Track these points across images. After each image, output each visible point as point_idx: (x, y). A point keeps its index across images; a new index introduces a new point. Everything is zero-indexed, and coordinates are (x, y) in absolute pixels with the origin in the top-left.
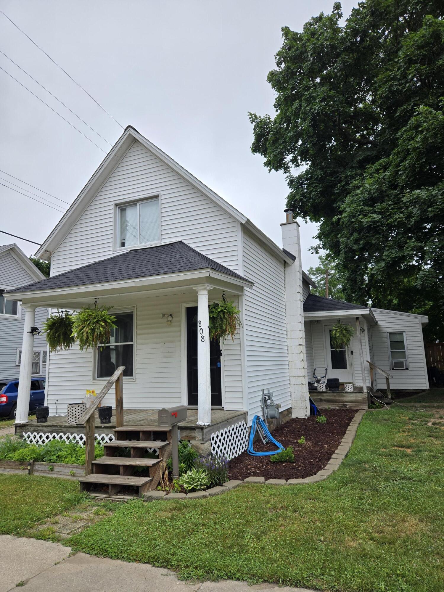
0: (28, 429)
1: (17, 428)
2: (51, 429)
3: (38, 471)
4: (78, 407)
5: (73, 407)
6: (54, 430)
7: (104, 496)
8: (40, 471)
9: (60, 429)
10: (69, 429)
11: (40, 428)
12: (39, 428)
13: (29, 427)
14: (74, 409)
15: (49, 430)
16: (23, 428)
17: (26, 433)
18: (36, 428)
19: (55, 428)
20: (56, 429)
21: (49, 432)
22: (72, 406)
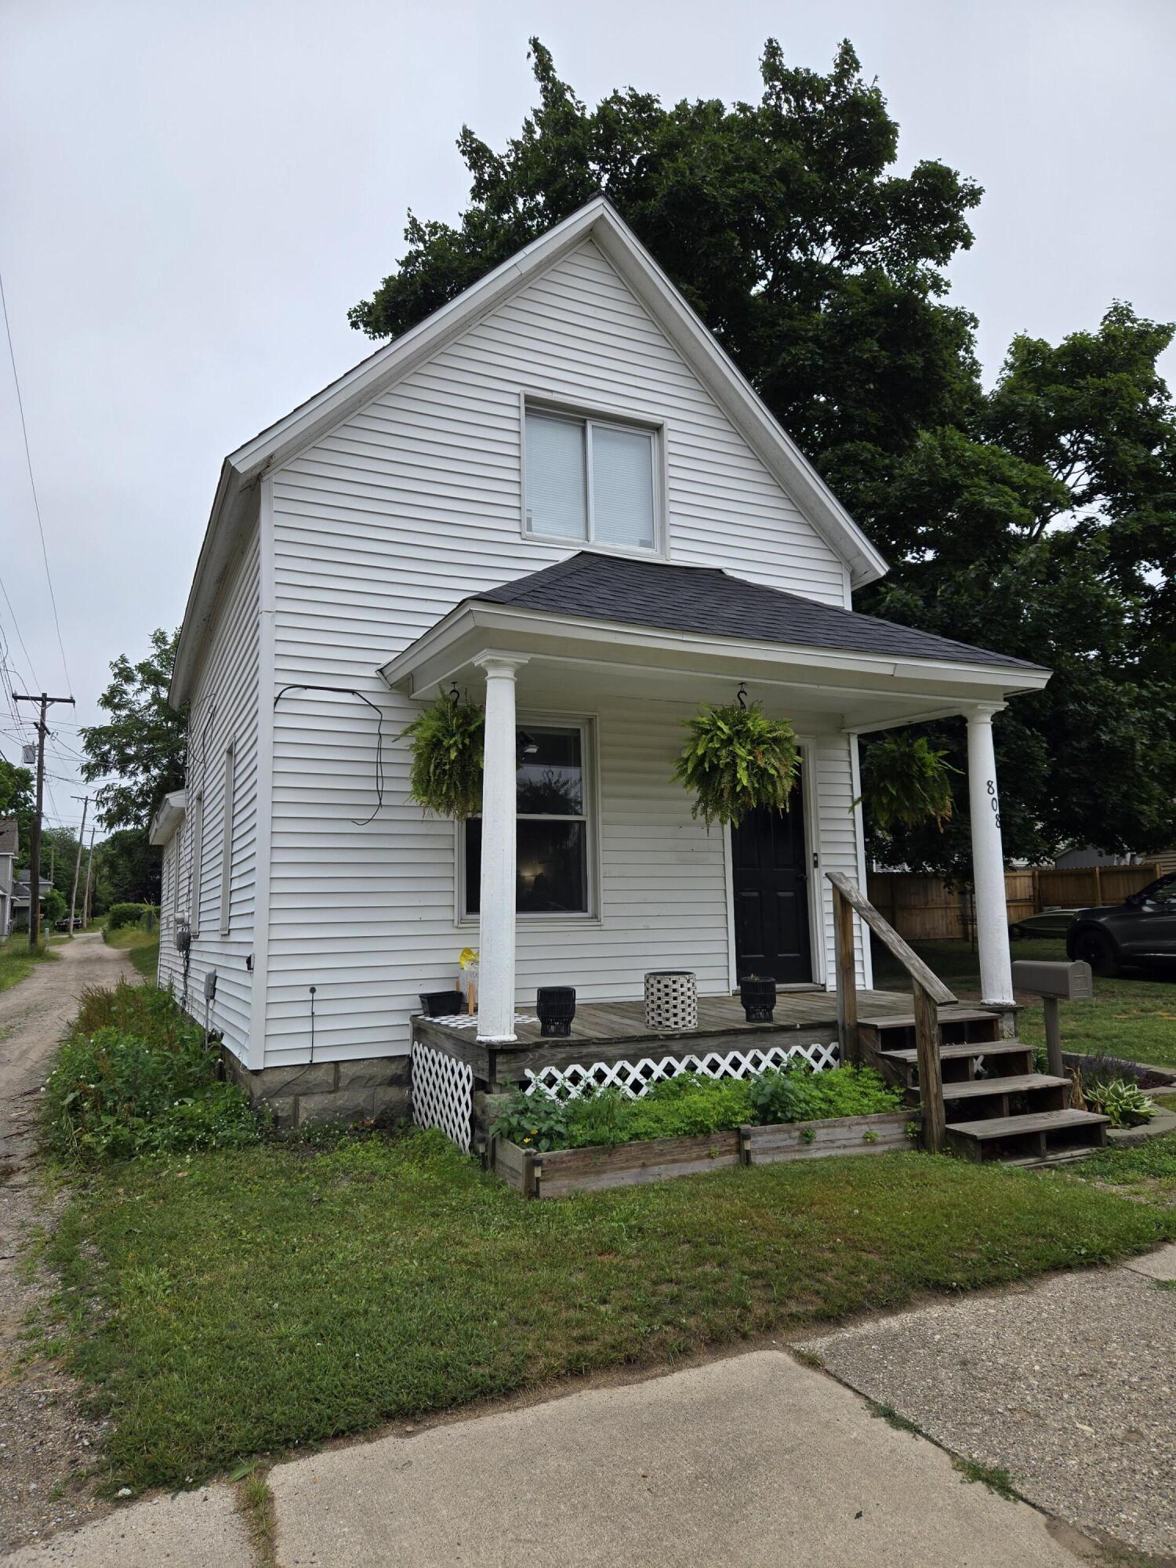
0: (542, 1056)
1: (500, 1059)
2: (631, 1049)
3: (765, 1152)
4: (674, 982)
5: (659, 982)
6: (641, 1049)
7: (1032, 1160)
8: (773, 1149)
9: (662, 1046)
10: (691, 1042)
11: (593, 1049)
12: (585, 1051)
13: (545, 1051)
14: (661, 986)
15: (621, 1051)
16: (522, 1055)
17: (537, 1070)
18: (574, 1051)
19: (644, 1045)
20: (648, 1048)
21: (623, 1057)
22: (659, 978)
